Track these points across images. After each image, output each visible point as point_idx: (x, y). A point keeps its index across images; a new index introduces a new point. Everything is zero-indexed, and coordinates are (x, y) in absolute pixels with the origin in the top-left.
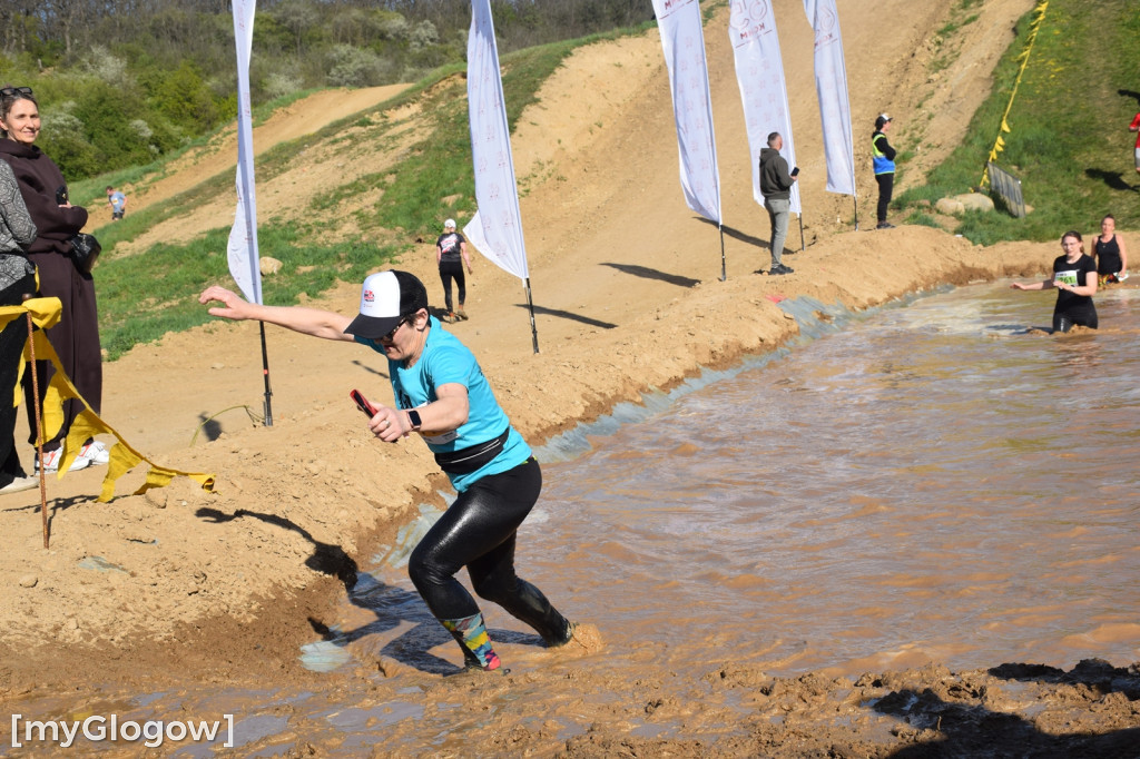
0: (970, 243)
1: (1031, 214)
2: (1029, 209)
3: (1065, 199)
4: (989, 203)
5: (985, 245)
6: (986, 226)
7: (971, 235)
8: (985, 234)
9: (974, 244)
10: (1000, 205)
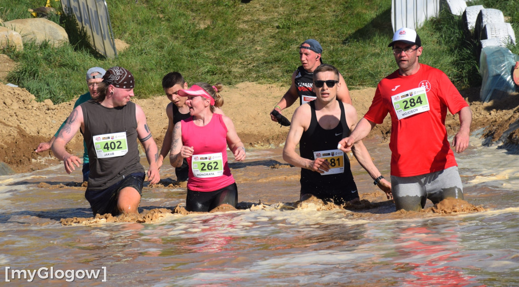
0: (33, 97)
1: (125, 54)
2: (121, 45)
3: (174, 30)
4: (61, 34)
5: (55, 103)
6: (56, 72)
7: (34, 84)
8: (55, 86)
9: (39, 98)
10: (78, 39)
